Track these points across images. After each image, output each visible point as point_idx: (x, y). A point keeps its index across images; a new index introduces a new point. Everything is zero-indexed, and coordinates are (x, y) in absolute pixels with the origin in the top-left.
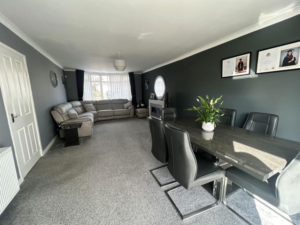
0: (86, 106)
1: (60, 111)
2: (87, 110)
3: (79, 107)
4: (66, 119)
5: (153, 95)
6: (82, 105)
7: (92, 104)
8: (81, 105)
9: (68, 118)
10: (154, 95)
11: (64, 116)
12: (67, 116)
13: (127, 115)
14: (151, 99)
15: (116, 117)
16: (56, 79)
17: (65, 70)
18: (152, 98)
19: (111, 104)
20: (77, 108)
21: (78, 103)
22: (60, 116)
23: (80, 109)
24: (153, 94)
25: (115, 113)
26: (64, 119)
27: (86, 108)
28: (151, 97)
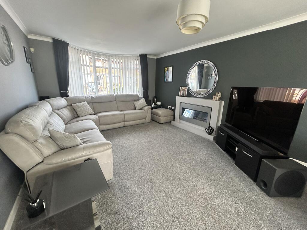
0: (77, 105)
1: (28, 134)
2: (79, 113)
3: (64, 109)
4: (47, 152)
5: (184, 90)
6: (70, 104)
7: (86, 102)
8: (68, 105)
9: (54, 149)
10: (187, 90)
11: (41, 144)
12: (50, 140)
13: (142, 119)
14: (180, 96)
15: (127, 123)
16: (9, 45)
17: (30, 37)
18: (183, 94)
19: (115, 101)
20: (61, 110)
21: (62, 101)
22: (29, 149)
23: (66, 113)
24: (184, 88)
25: (126, 117)
26: (41, 153)
27: (78, 111)
28: (181, 93)
